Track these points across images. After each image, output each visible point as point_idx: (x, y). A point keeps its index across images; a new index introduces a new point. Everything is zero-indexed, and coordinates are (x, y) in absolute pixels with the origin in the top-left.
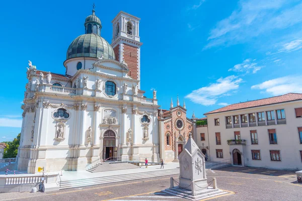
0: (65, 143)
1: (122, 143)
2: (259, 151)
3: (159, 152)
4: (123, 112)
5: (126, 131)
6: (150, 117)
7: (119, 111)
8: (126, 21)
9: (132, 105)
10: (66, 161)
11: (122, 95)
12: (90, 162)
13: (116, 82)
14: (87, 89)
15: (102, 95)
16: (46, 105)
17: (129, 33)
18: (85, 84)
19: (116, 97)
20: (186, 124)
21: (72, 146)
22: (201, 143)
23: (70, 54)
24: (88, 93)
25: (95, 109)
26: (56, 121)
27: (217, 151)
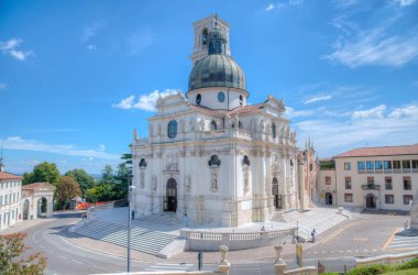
0: (250, 193)
2: (392, 196)
3: (300, 197)
4: (283, 157)
6: (294, 161)
9: (287, 148)
10: (251, 212)
11: (281, 138)
12: (270, 212)
13: (276, 123)
14: (263, 133)
15: (270, 139)
16: (237, 152)
19: (277, 141)
20: (315, 167)
21: (255, 195)
22: (324, 188)
23: (205, 80)
24: (264, 137)
25: (268, 155)
26: (243, 170)
27: (346, 195)
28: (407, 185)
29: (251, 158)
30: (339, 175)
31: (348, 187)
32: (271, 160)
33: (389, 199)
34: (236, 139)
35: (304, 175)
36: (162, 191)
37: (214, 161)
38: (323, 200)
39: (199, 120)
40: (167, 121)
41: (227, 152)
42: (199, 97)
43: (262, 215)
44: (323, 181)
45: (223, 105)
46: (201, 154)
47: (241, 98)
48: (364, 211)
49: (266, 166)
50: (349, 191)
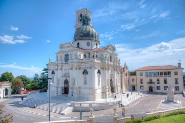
0: (100, 86)
1: (115, 85)
2: (160, 87)
4: (114, 70)
6: (119, 72)
9: (116, 67)
11: (114, 62)
13: (112, 56)
15: (109, 62)
16: (95, 68)
19: (112, 63)
21: (103, 87)
22: (132, 83)
23: (81, 36)
24: (107, 62)
25: (108, 69)
26: (98, 76)
27: (141, 86)
28: (165, 82)
29: (101, 71)
30: (138, 78)
31: (142, 83)
32: (110, 71)
33: (158, 88)
34: (95, 62)
35: (123, 78)
36: (62, 85)
37: (85, 72)
38: (131, 88)
39: (79, 54)
40: (65, 54)
41: (91, 68)
42: (78, 44)
43: (106, 95)
45: (89, 48)
46: (80, 69)
47: (97, 45)
48: (148, 93)
49: (108, 74)
50: (142, 85)
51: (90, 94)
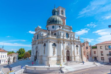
0: (56, 55)
1: (72, 55)
3: (82, 58)
4: (71, 44)
5: (73, 51)
6: (78, 46)
7: (70, 43)
8: (61, 10)
9: (74, 41)
10: (56, 61)
11: (71, 38)
12: (64, 62)
13: (69, 33)
14: (61, 36)
15: (65, 38)
16: (50, 42)
17: (62, 14)
18: (61, 34)
19: (69, 39)
20: (89, 48)
21: (58, 56)
25: (64, 43)
26: (53, 47)
27: (102, 58)
30: (98, 50)
31: (102, 55)
37: (45, 45)
41: (47, 42)
43: (60, 62)
44: (93, 53)
46: (42, 43)
47: (60, 27)
50: (102, 56)
51: (46, 61)
